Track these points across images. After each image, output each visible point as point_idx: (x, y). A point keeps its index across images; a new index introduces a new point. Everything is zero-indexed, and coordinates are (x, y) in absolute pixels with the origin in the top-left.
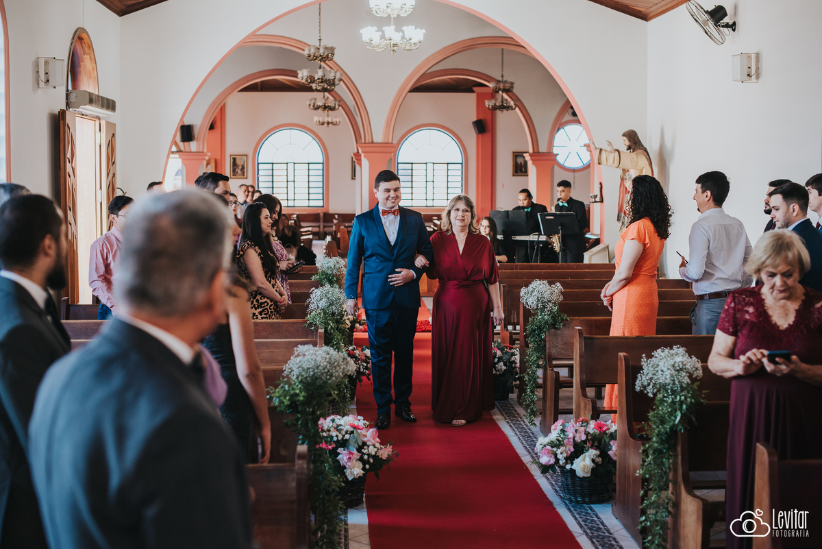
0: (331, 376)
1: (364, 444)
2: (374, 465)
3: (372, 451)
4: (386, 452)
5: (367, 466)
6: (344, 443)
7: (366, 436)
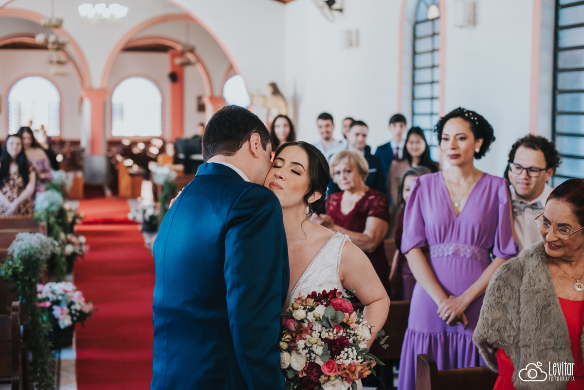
0: (42, 254)
1: (72, 303)
2: (80, 317)
3: (77, 307)
4: (88, 308)
5: (75, 318)
6: (57, 303)
7: (72, 297)
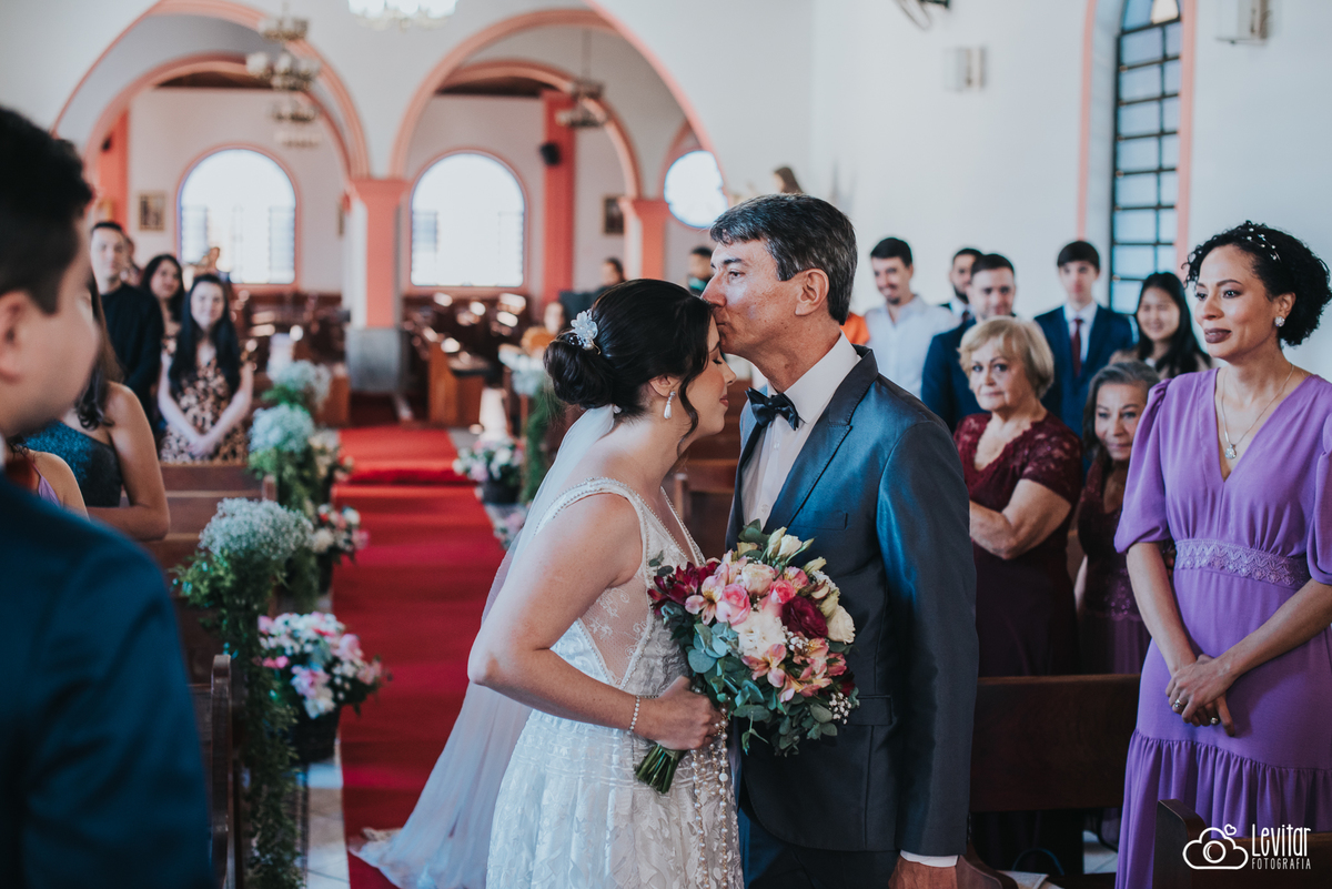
0: (276, 548)
1: (336, 661)
2: (352, 693)
3: (348, 670)
4: (370, 673)
5: (341, 696)
6: (302, 659)
7: (337, 647)
